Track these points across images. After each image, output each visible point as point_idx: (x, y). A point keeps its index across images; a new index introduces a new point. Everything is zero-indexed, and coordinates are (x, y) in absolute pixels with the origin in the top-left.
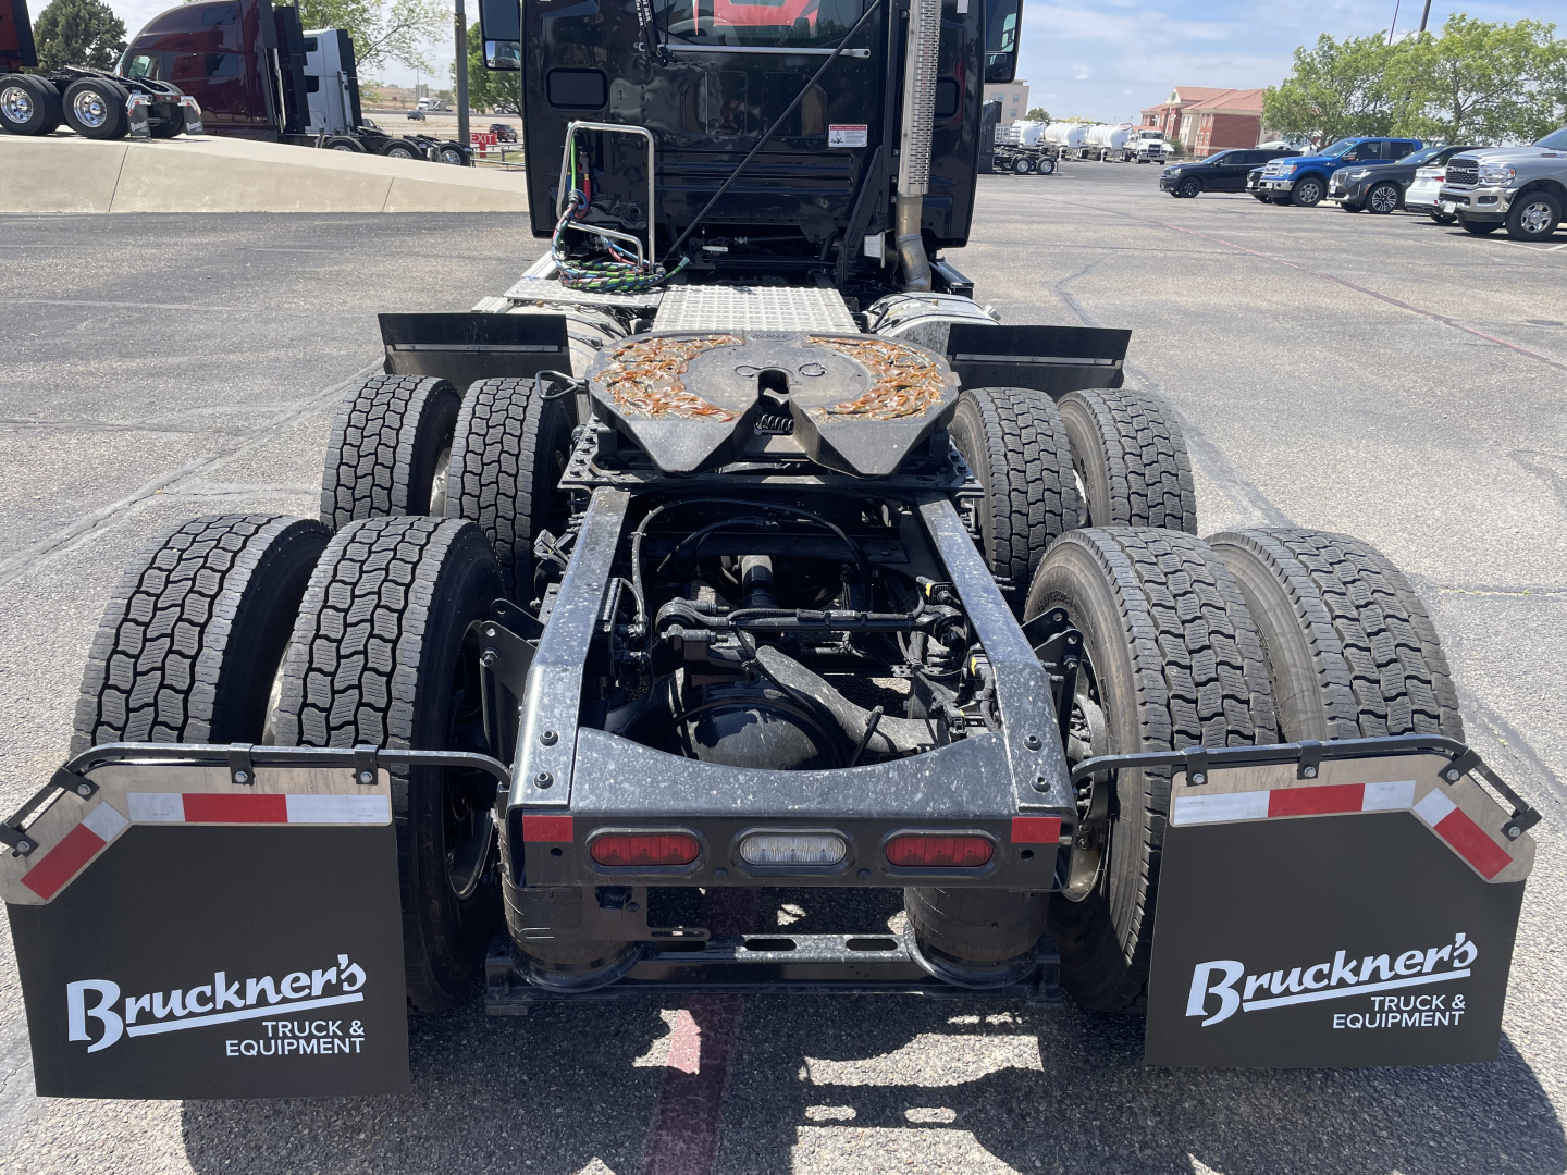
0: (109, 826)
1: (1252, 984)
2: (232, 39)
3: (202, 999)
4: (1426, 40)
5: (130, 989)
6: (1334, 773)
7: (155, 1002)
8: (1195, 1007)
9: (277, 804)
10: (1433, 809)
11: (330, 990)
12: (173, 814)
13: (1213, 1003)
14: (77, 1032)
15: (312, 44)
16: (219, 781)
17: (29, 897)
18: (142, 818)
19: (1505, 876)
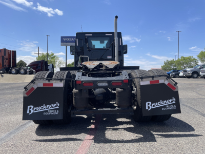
0: (35, 87)
1: (152, 105)
2: (40, 65)
3: (42, 108)
4: (179, 59)
5: (35, 107)
6: (155, 79)
7: (37, 108)
8: (147, 108)
9: (52, 84)
10: (166, 83)
11: (55, 106)
12: (42, 85)
13: (149, 107)
14: (28, 112)
15: (49, 65)
16: (47, 82)
17: (26, 96)
18: (39, 86)
19: (176, 90)
